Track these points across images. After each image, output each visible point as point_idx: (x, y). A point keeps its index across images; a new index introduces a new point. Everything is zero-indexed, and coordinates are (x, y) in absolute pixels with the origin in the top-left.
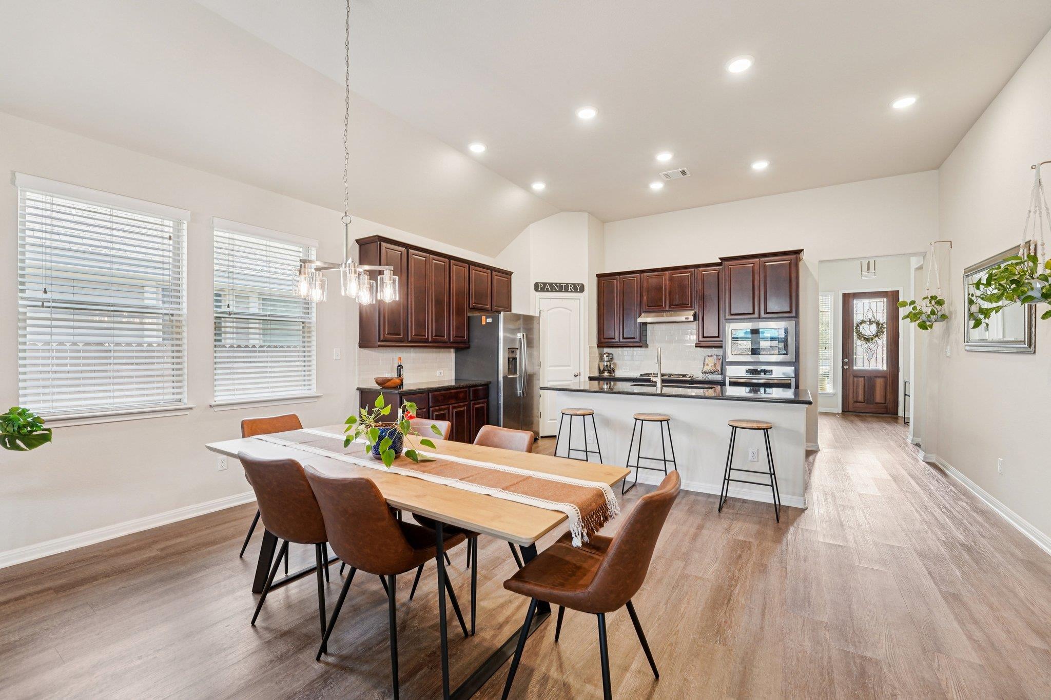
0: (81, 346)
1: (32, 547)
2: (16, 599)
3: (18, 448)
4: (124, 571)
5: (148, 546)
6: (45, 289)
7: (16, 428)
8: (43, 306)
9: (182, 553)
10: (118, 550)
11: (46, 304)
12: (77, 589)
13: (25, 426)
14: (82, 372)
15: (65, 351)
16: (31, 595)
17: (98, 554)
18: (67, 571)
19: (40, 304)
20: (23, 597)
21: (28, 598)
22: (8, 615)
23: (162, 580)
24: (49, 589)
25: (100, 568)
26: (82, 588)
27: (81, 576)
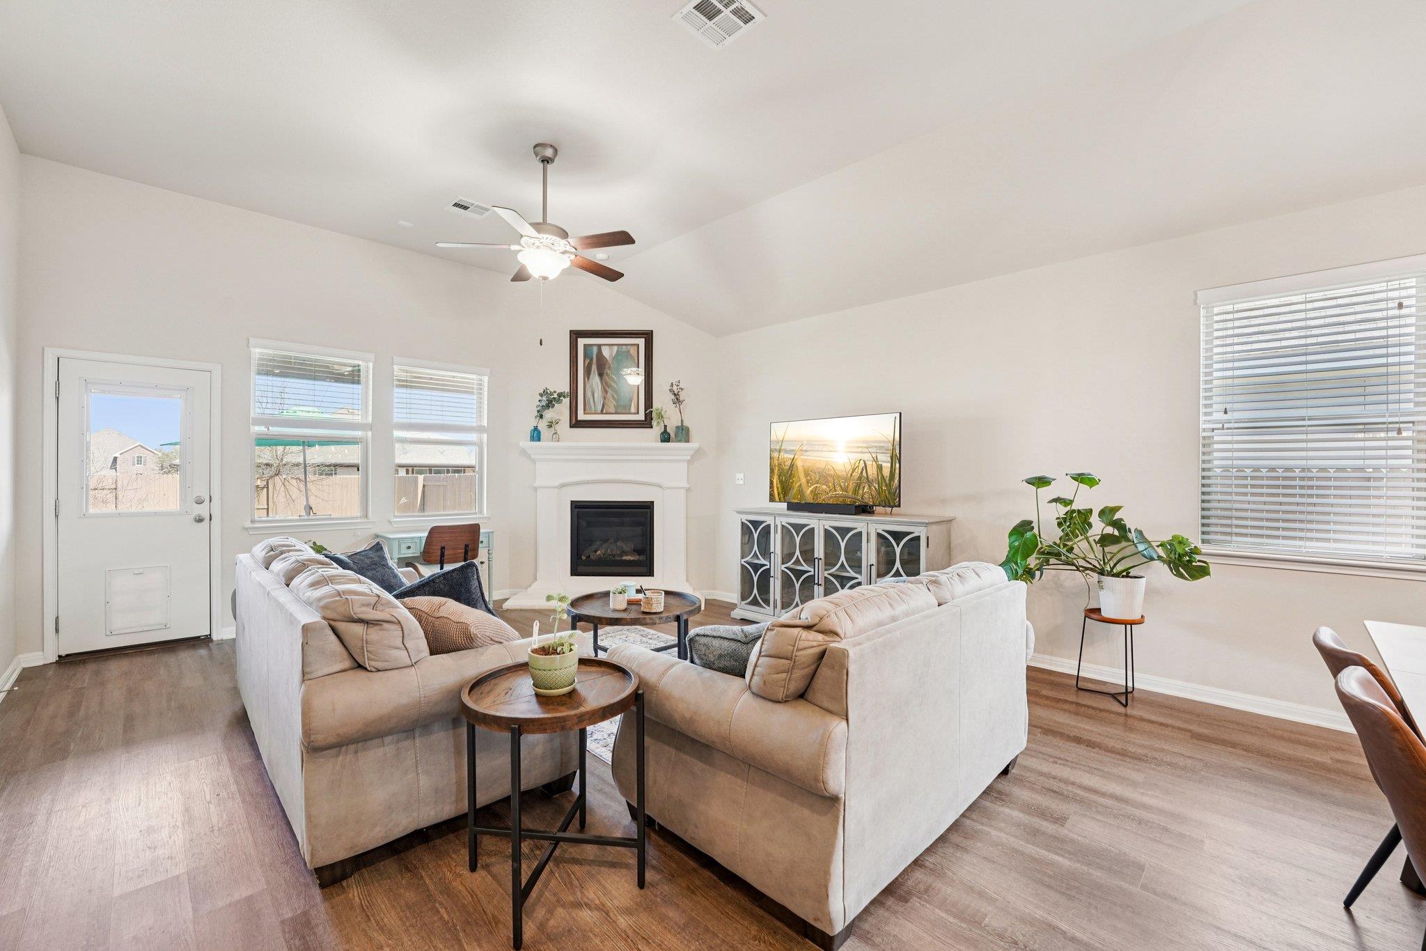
0: (1280, 473)
1: (1207, 688)
2: (1161, 724)
3: (1182, 576)
4: (1268, 756)
5: (1327, 749)
6: (1226, 409)
7: (1177, 556)
8: (1223, 428)
9: (1359, 778)
10: (1286, 735)
11: (1226, 426)
12: (1208, 745)
13: (1184, 555)
14: (1281, 504)
15: (1262, 478)
16: (1173, 727)
17: (1263, 727)
18: (1218, 725)
19: (1220, 426)
20: (1166, 726)
21: (1170, 729)
22: (1145, 732)
23: (1297, 789)
24: (1190, 731)
25: (1249, 740)
26: (1213, 746)
27: (1226, 737)
